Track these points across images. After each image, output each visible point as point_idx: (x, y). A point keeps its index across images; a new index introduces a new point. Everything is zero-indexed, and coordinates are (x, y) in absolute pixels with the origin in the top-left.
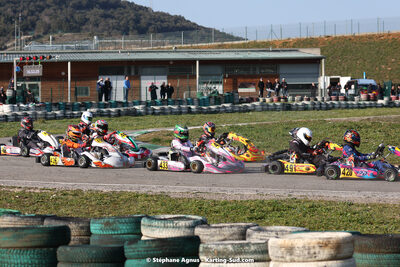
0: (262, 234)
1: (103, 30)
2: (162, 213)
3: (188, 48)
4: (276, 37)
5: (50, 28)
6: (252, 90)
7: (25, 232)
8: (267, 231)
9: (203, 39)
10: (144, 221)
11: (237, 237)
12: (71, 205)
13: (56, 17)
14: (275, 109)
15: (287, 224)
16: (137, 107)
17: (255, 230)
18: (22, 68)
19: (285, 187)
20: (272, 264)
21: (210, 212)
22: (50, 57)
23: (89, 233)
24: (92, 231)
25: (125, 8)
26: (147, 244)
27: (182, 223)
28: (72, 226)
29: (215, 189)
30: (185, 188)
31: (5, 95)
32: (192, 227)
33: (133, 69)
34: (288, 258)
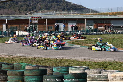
0: (106, 72)
1: (57, 9)
2: (75, 65)
3: (83, 15)
4: (110, 12)
5: (40, 8)
6: (103, 28)
7: (33, 71)
8: (107, 71)
9: (87, 12)
10: (70, 68)
11: (98, 73)
12: (47, 63)
13: (42, 5)
14: (110, 34)
15: (114, 69)
16: (67, 33)
17: (104, 71)
18: (32, 21)
19: (113, 58)
20: (109, 81)
21: (90, 65)
22: (41, 17)
23: (53, 71)
24: (54, 71)
25: (63, 2)
26: (71, 75)
27: (81, 69)
28: (48, 69)
29: (91, 58)
30: (82, 58)
31: (27, 29)
32: (84, 70)
33: (66, 21)
34: (114, 80)
